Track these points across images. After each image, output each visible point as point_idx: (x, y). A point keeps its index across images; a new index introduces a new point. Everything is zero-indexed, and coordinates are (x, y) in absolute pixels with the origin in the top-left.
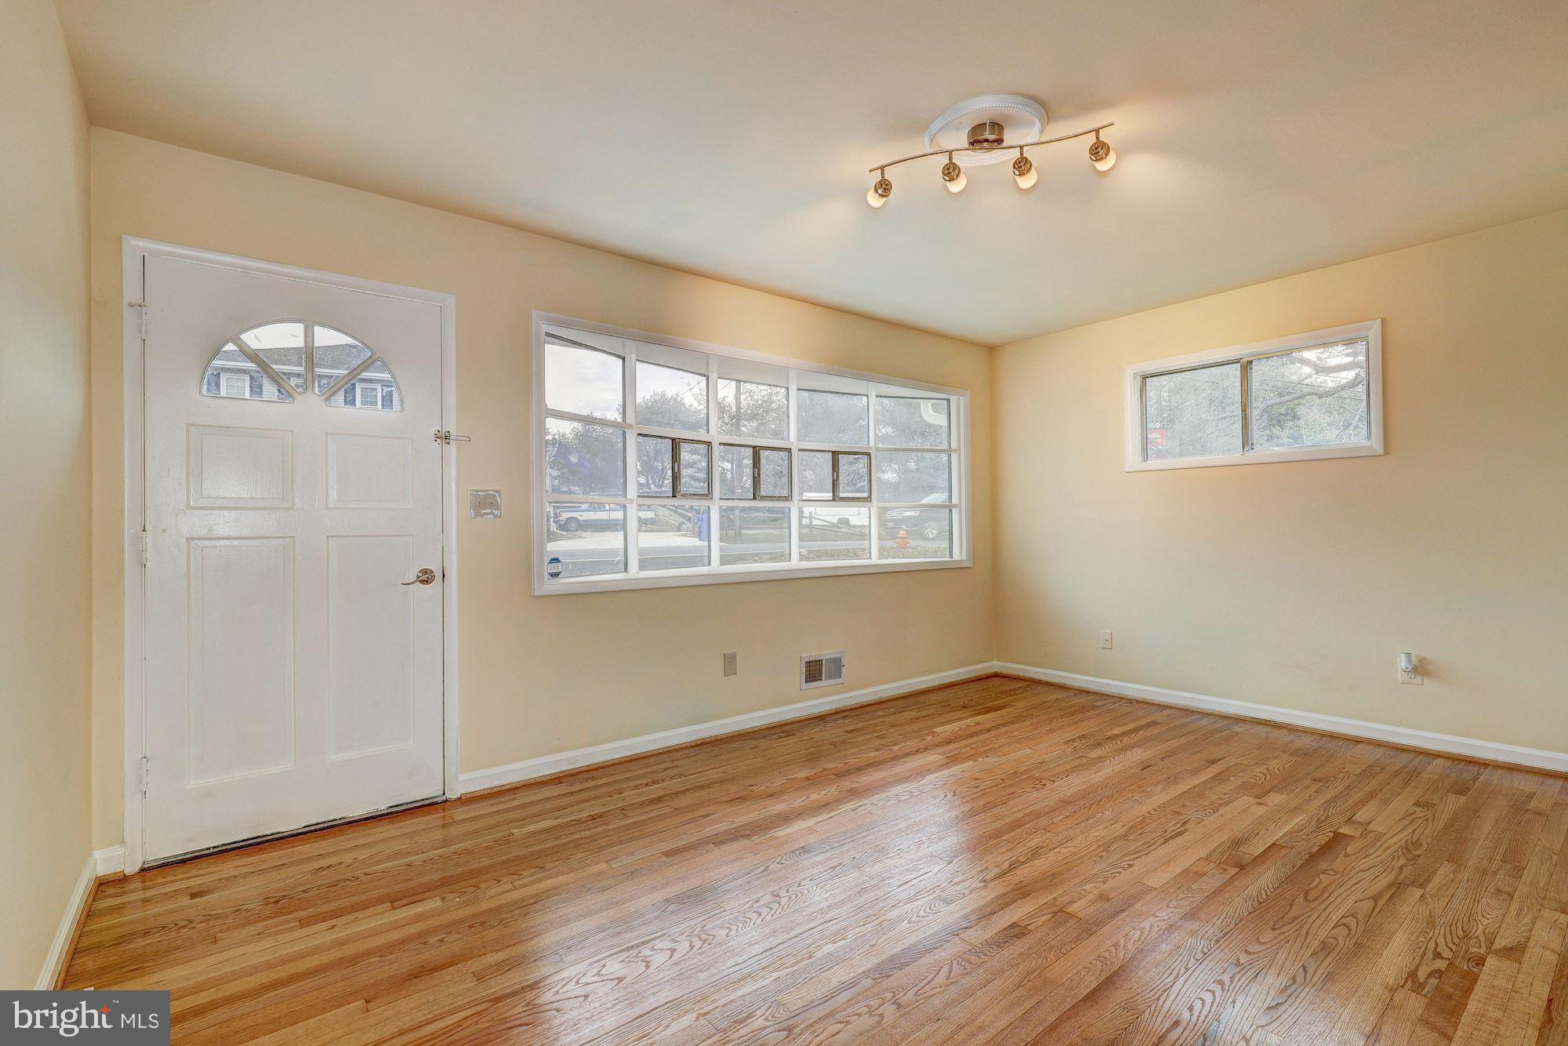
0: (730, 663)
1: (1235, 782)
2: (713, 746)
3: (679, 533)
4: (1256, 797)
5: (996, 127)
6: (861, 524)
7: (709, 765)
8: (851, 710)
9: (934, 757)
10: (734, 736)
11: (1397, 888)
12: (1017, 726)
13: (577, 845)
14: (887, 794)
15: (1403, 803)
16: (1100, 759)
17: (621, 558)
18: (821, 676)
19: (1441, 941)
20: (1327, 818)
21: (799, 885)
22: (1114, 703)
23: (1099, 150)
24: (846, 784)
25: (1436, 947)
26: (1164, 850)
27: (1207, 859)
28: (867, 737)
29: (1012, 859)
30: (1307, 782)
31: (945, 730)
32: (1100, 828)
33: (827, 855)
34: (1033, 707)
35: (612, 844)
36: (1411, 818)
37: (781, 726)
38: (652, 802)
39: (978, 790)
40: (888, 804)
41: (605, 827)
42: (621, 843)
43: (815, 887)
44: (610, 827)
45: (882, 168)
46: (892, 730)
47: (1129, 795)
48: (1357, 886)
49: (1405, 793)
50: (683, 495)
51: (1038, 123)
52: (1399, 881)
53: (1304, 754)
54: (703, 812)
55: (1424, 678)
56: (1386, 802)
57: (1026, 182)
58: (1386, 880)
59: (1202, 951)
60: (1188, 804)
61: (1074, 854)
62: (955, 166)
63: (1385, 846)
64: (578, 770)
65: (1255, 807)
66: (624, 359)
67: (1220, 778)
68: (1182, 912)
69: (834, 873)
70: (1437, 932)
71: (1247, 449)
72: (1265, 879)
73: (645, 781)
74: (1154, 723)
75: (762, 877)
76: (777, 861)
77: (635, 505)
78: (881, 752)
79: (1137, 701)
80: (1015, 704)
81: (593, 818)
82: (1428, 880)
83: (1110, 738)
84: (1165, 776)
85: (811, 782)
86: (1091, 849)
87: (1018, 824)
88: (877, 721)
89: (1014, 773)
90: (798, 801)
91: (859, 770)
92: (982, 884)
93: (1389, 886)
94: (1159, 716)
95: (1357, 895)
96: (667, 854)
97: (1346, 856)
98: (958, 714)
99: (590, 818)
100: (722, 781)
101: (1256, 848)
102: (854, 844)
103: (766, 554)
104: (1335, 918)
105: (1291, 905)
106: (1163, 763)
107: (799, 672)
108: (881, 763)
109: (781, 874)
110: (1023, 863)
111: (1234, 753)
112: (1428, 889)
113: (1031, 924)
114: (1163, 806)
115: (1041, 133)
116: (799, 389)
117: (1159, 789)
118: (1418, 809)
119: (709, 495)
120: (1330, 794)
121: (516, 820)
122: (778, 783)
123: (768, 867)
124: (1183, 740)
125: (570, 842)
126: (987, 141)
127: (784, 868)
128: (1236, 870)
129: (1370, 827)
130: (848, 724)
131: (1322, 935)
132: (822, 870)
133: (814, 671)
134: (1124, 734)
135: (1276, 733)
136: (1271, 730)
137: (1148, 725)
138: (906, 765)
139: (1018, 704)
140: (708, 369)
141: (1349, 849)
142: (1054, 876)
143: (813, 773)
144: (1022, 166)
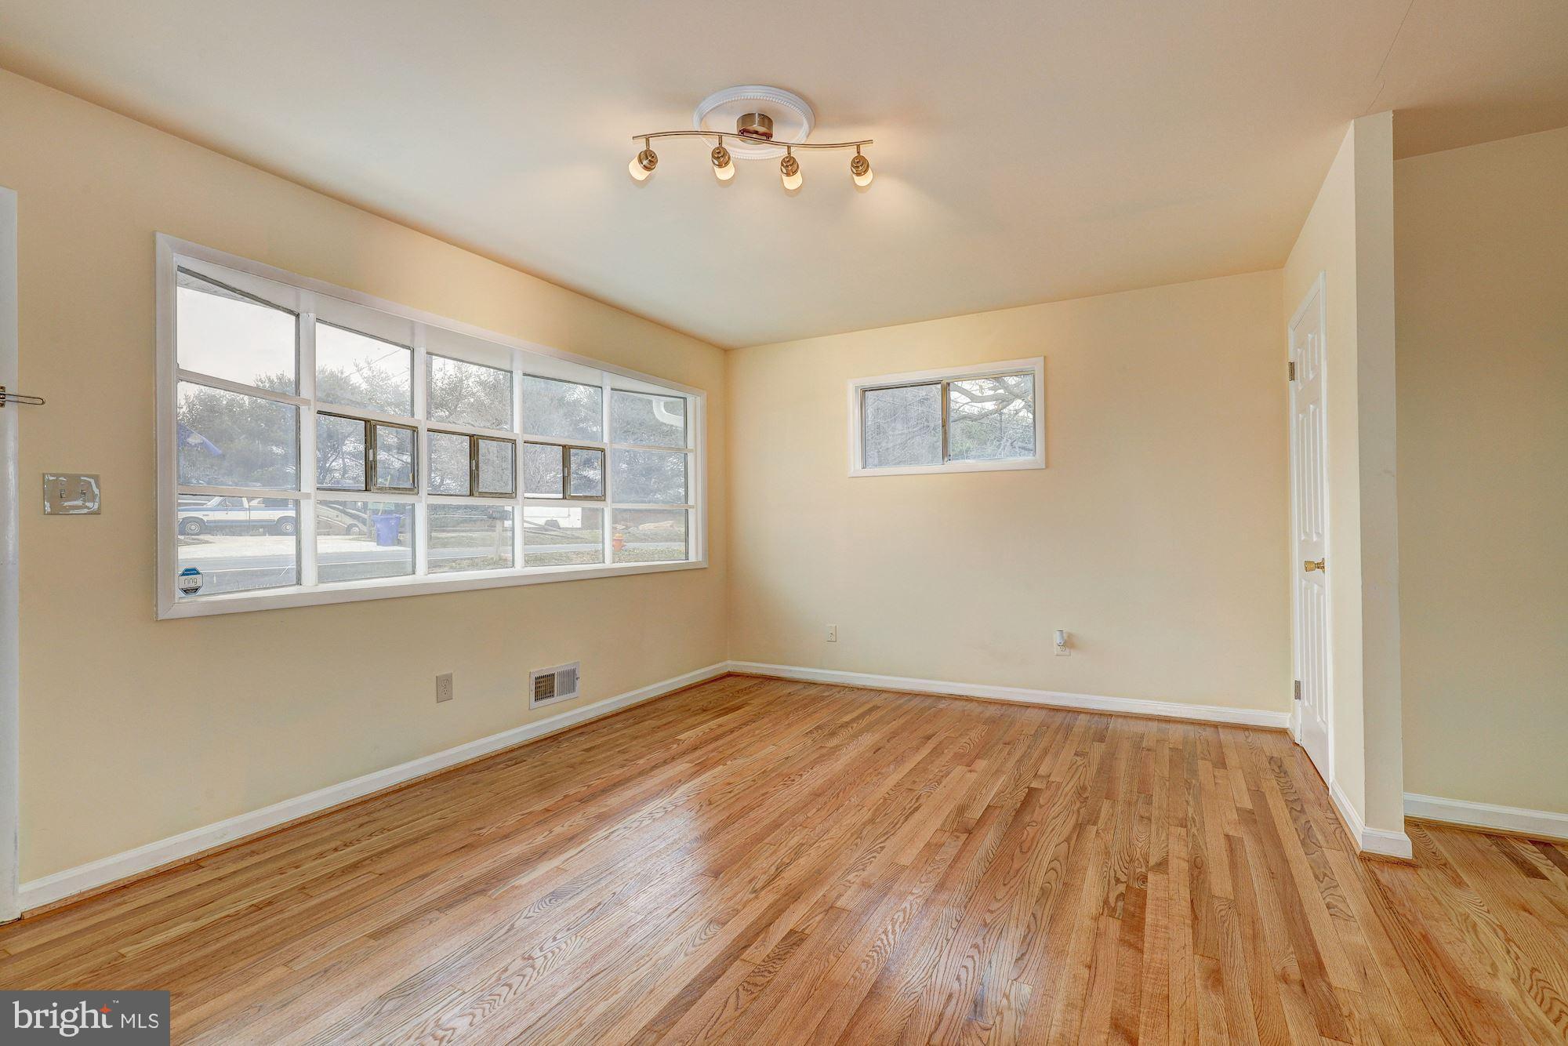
0: (444, 688)
1: (948, 754)
2: (423, 788)
3: (347, 537)
4: (967, 766)
5: (766, 121)
6: (571, 527)
7: (420, 811)
8: (586, 725)
9: (682, 766)
10: (450, 772)
11: (1080, 828)
12: (757, 724)
13: (235, 950)
14: (640, 814)
15: (1067, 755)
16: (837, 748)
17: (293, 565)
18: (553, 691)
19: (1117, 868)
20: (1020, 776)
21: (555, 939)
22: (839, 692)
23: (860, 165)
24: (593, 809)
25: (1116, 874)
26: (907, 827)
27: (942, 830)
28: (608, 753)
29: (778, 862)
30: (1001, 746)
31: (688, 736)
32: (849, 816)
33: (584, 895)
34: (769, 704)
35: (290, 938)
36: (1075, 766)
37: (507, 752)
38: (346, 871)
39: (732, 794)
40: (642, 825)
41: (280, 916)
42: (304, 933)
43: (573, 938)
44: (286, 915)
45: (647, 138)
46: (634, 743)
47: (868, 779)
48: (1054, 832)
49: (1067, 745)
50: (381, 489)
51: (806, 126)
52: (1080, 822)
53: (992, 721)
54: (419, 871)
55: (1072, 651)
56: (1057, 755)
57: (793, 183)
58: (1072, 822)
59: (957, 920)
60: (917, 780)
61: (833, 846)
62: (726, 153)
63: (1064, 793)
64: (228, 846)
65: (968, 775)
66: (298, 316)
67: (937, 752)
68: (932, 884)
69: (594, 916)
70: (1113, 860)
71: (946, 459)
72: (989, 839)
73: (333, 845)
74: (875, 708)
75: (507, 939)
76: (524, 915)
77: (312, 501)
78: (626, 768)
79: (858, 689)
80: (752, 702)
81: (258, 908)
82: (1098, 818)
83: (842, 726)
84: (892, 758)
85: (551, 814)
86: (846, 839)
87: (776, 825)
88: (618, 734)
89: (763, 773)
90: (540, 838)
91: (606, 791)
92: (754, 895)
93: (1074, 828)
94: (878, 700)
95: (1056, 840)
96: (375, 936)
97: (1041, 807)
98: (700, 718)
99: (253, 908)
100: (439, 830)
101: (977, 814)
102: (613, 877)
103: (465, 559)
104: (1045, 864)
105: (1012, 860)
106: (889, 745)
107: (528, 689)
108: (628, 780)
109: (531, 929)
110: (788, 864)
111: (943, 727)
112: (1099, 825)
113: (807, 927)
114: (898, 785)
115: (808, 137)
116: (525, 375)
117: (891, 769)
118: (1078, 758)
119: (414, 489)
120: (1017, 755)
121: (126, 935)
122: (511, 821)
123: (512, 925)
124: (902, 721)
125: (223, 948)
126: (756, 132)
127: (534, 922)
128: (966, 835)
129: (1052, 779)
130: (584, 742)
131: (1040, 882)
132: (579, 915)
133: (544, 687)
134: (853, 720)
135: (969, 706)
136: (965, 703)
137: (871, 710)
138: (654, 779)
139: (756, 702)
140: (412, 341)
141: (1042, 801)
142: (819, 872)
143: (553, 802)
144: (790, 165)
